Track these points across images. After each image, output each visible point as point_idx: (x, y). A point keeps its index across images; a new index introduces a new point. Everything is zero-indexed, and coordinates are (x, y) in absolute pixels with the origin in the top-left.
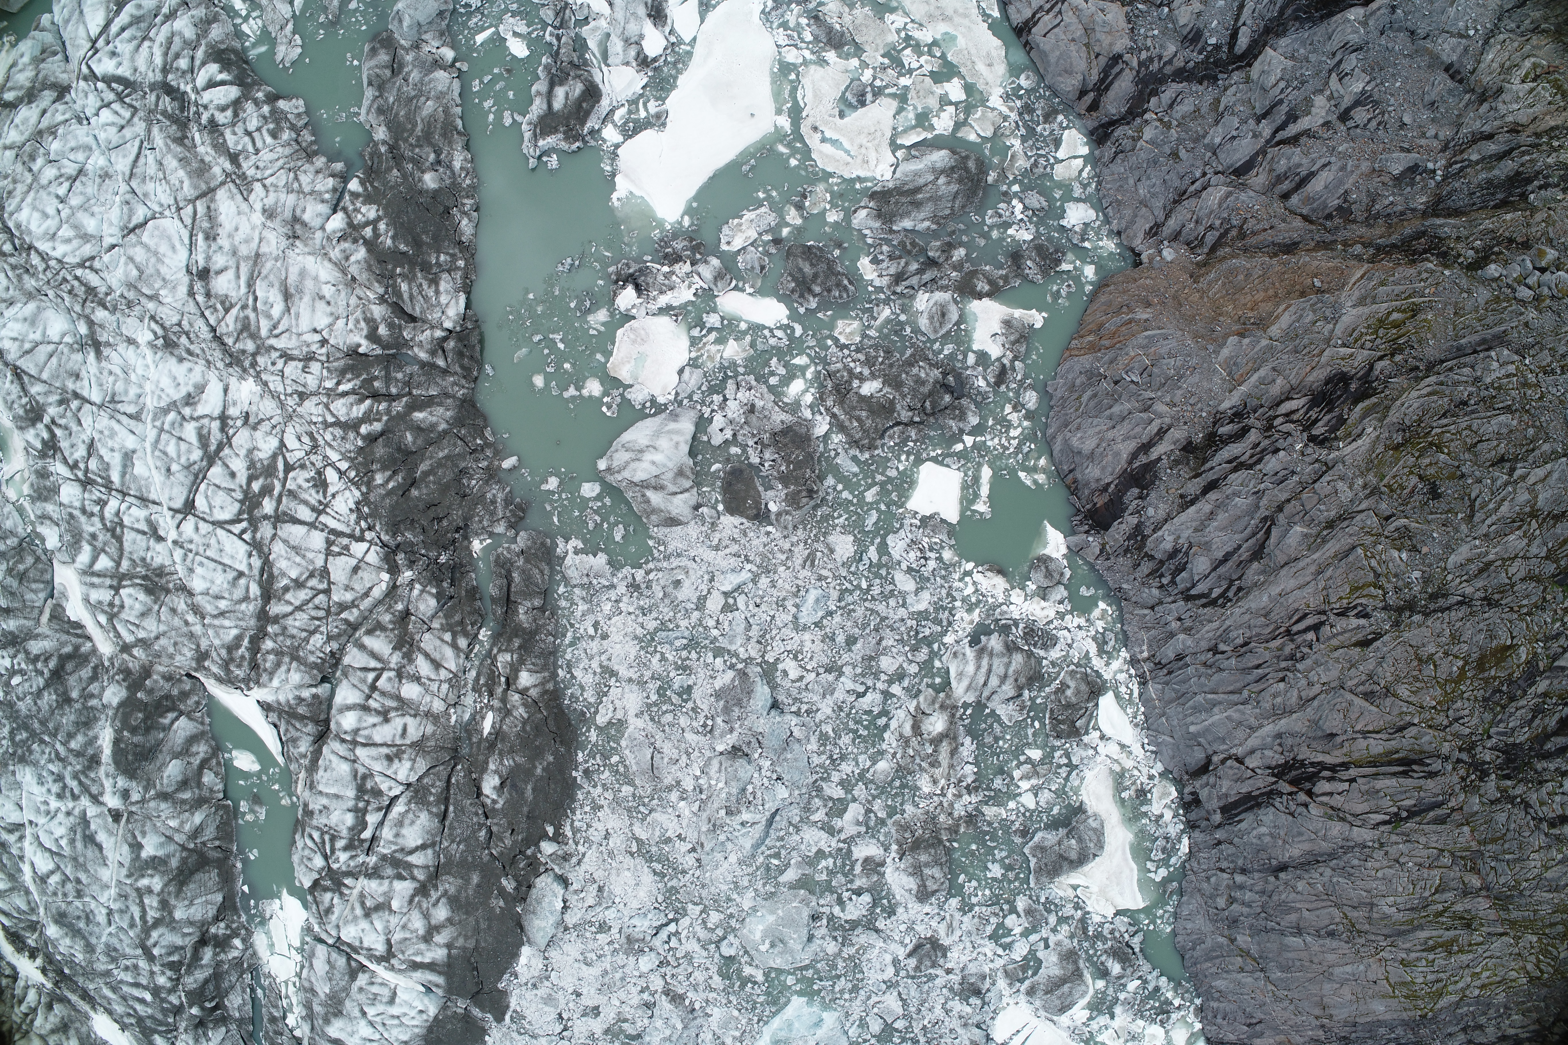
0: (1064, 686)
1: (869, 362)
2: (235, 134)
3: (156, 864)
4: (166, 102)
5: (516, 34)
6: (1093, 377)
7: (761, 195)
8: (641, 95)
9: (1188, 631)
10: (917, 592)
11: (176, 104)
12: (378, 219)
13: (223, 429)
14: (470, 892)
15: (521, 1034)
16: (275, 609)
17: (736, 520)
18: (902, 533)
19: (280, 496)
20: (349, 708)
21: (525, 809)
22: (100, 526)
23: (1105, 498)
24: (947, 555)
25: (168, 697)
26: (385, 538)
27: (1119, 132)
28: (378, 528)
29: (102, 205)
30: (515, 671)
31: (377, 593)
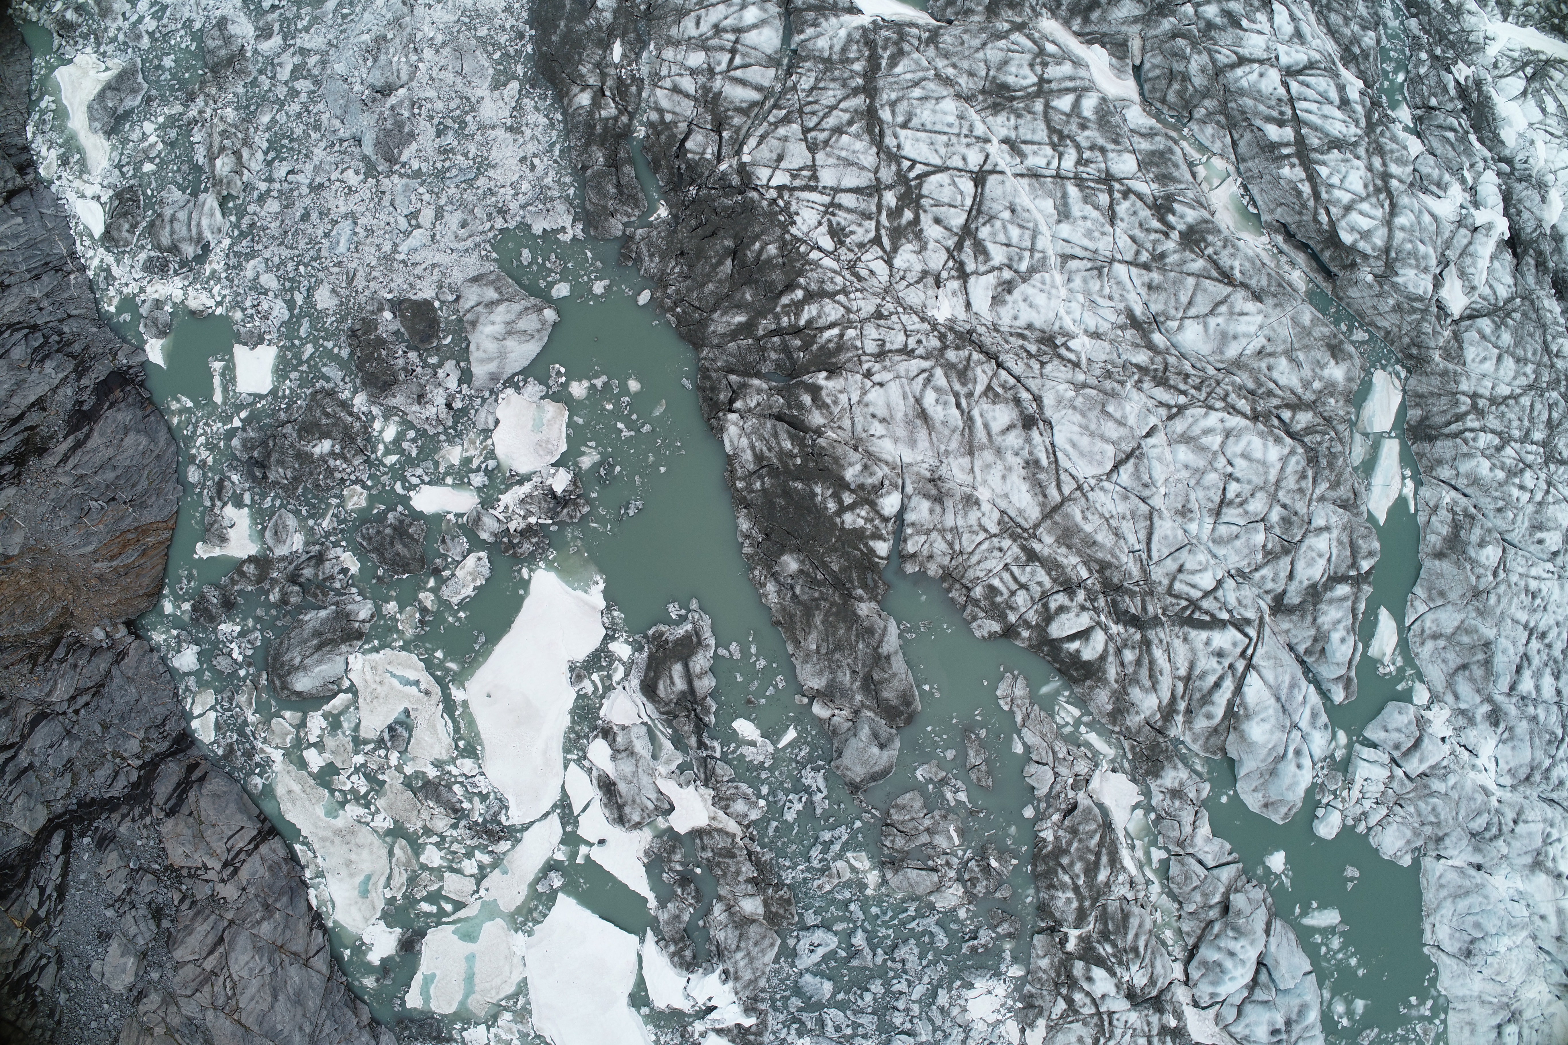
0: (131, 231)
1: (330, 471)
2: (1039, 583)
4: (1133, 607)
5: (753, 744)
6: (139, 503)
7: (462, 614)
8: (602, 697)
9: (32, 301)
10: (258, 275)
11: (1123, 607)
12: (839, 513)
13: (962, 264)
16: (859, 102)
17: (421, 296)
18: (277, 323)
19: (879, 211)
20: (755, 26)
22: (1079, 139)
23: (111, 398)
24: (238, 315)
26: (754, 195)
27: (164, 746)
28: (765, 203)
29: (1179, 481)
30: (596, 104)
31: (752, 142)
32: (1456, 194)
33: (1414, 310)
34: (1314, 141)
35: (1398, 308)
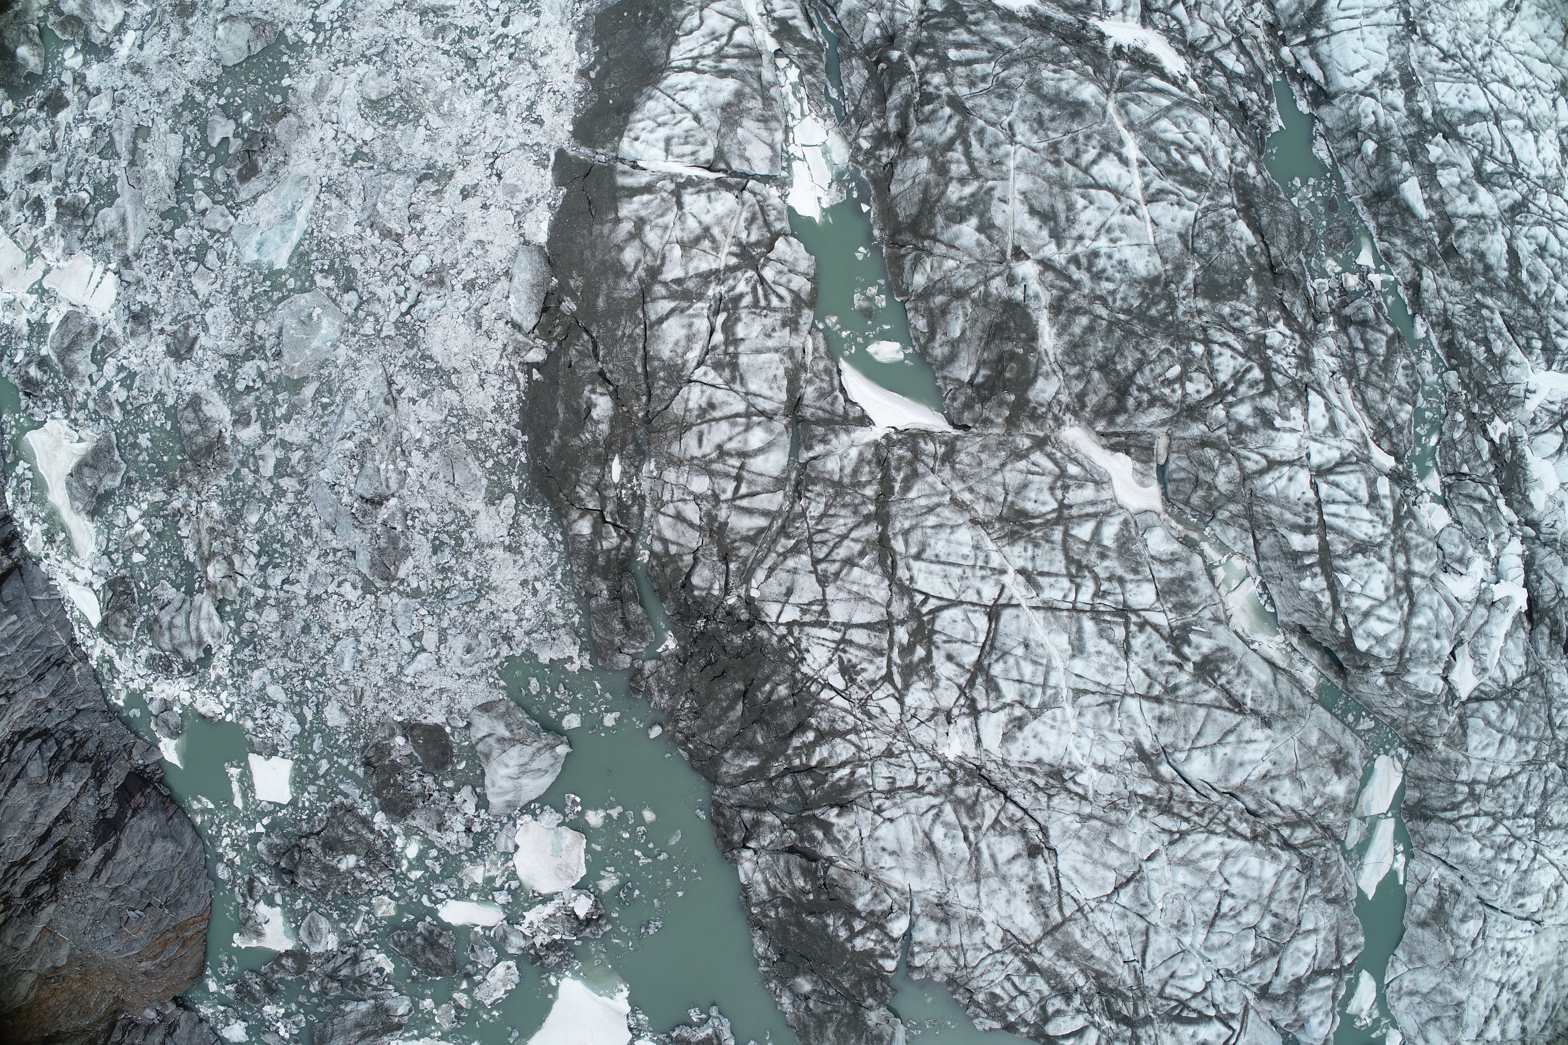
0: (130, 624)
1: (358, 883)
2: (1039, 991)
3: (959, 215)
4: (1126, 1010)
6: (174, 904)
9: (40, 703)
10: (264, 686)
11: (1116, 1009)
12: (850, 939)
13: (973, 701)
14: (604, 286)
15: (538, 144)
16: (870, 531)
17: (431, 720)
18: (289, 737)
19: (891, 648)
20: (761, 451)
21: (561, 392)
22: (1097, 570)
23: (133, 803)
24: (249, 724)
25: (984, 400)
26: (763, 631)
28: (775, 639)
29: (1176, 897)
30: (597, 534)
31: (760, 575)
32: (1479, 566)
33: (1422, 707)
34: (1339, 548)
35: (1407, 705)
